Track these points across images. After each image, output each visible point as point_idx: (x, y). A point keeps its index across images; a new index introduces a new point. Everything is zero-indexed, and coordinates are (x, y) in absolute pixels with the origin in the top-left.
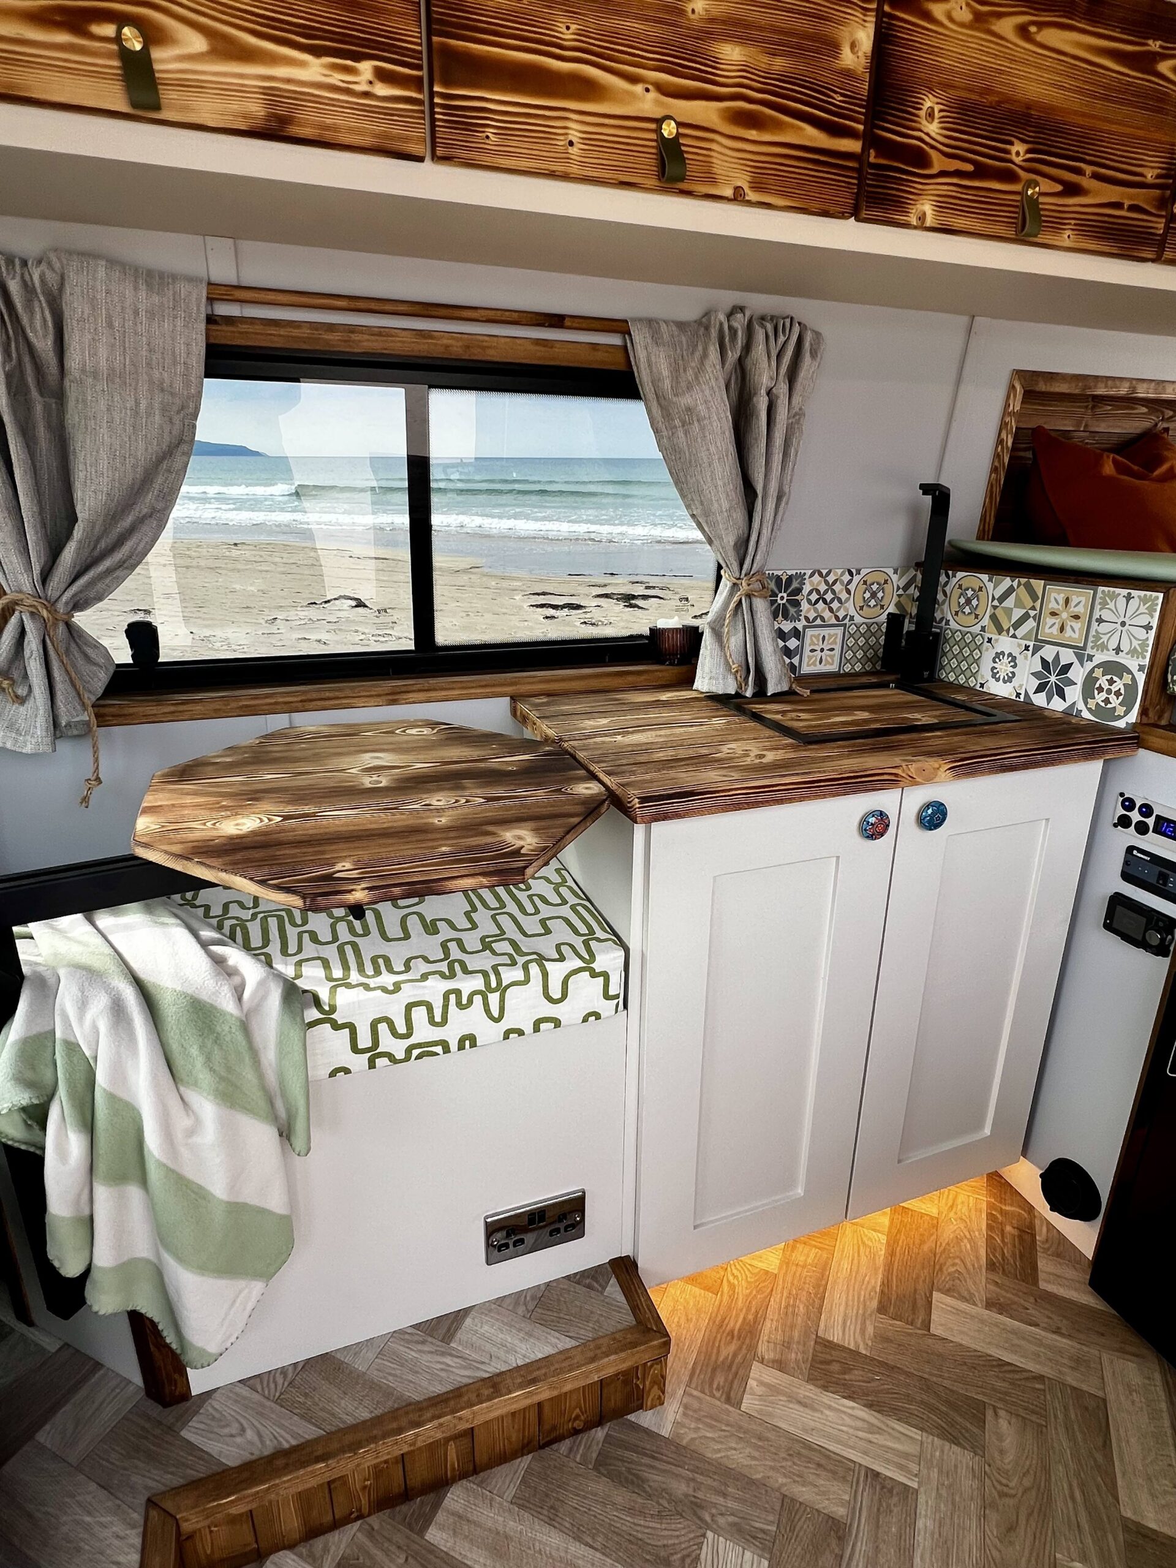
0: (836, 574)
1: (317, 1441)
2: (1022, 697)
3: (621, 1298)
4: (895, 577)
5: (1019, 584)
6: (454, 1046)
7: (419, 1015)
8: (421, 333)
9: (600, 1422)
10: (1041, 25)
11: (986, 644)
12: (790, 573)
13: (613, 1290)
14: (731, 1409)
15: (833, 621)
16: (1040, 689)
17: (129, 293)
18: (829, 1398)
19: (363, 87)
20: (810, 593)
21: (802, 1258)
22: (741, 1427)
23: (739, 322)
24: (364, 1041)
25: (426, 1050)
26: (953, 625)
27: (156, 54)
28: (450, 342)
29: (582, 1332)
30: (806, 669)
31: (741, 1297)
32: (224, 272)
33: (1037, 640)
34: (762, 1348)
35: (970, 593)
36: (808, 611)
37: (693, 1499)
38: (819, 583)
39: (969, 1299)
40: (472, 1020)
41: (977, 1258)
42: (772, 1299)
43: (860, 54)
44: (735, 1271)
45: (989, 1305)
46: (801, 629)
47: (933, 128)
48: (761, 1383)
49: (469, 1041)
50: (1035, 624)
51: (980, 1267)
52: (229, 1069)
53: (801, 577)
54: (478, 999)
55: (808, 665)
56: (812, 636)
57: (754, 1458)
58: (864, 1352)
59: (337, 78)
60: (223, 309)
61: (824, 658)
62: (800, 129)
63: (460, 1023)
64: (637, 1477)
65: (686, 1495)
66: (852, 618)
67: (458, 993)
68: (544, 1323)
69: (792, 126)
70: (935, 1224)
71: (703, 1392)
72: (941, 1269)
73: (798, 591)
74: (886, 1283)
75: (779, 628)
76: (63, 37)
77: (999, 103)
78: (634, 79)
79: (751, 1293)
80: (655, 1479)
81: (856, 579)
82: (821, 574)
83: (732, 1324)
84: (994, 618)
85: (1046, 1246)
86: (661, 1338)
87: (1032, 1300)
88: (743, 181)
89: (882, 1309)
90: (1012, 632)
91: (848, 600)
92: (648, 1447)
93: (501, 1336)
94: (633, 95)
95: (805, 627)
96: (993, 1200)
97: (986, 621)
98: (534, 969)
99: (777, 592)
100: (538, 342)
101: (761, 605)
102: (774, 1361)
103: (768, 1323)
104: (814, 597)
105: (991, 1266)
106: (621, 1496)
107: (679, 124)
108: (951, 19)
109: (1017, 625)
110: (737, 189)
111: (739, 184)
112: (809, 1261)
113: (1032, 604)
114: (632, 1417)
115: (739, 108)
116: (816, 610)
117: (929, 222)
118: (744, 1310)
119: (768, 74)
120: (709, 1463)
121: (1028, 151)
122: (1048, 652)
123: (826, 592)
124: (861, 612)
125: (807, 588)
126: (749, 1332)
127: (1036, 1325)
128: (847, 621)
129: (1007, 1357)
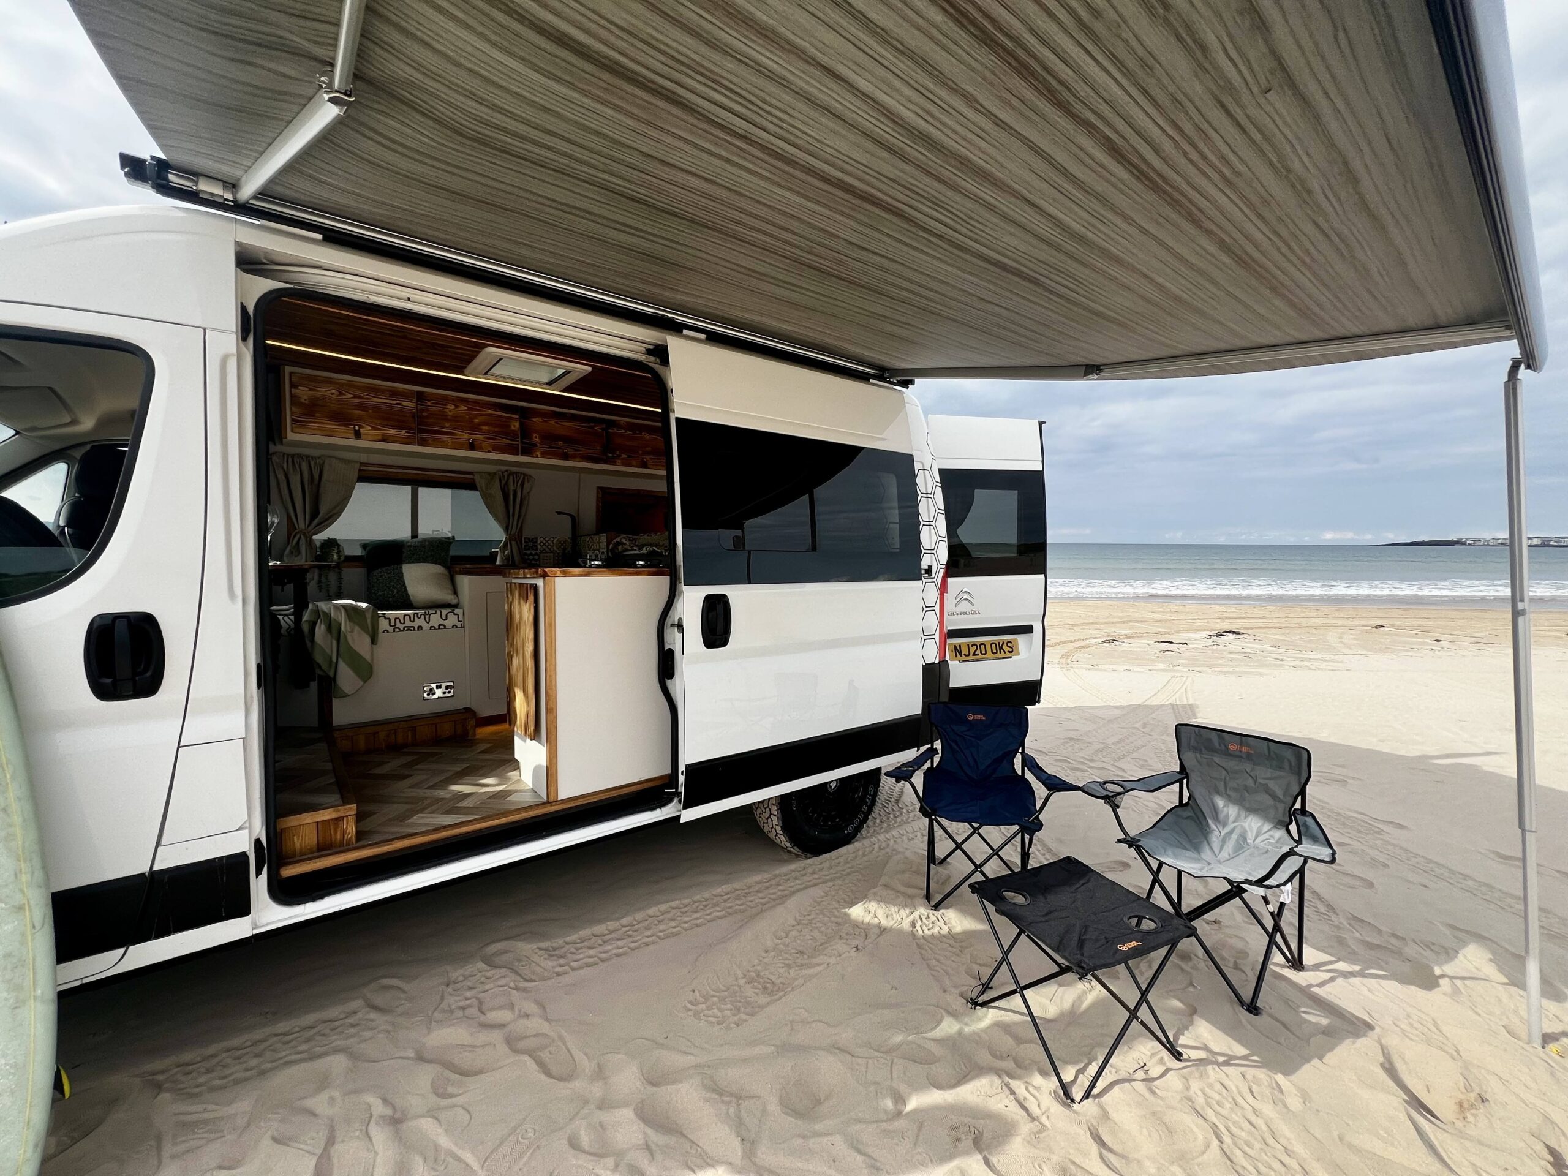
0: (548, 538)
7: (407, 618)
8: (416, 474)
12: (532, 537)
15: (550, 551)
17: (341, 464)
19: (403, 434)
23: (506, 474)
24: (393, 624)
25: (409, 629)
27: (361, 430)
32: (365, 461)
36: (540, 548)
43: (517, 428)
47: (537, 440)
53: (537, 539)
59: (397, 433)
60: (362, 468)
62: (503, 440)
75: (531, 553)
76: (343, 428)
77: (553, 435)
78: (463, 432)
81: (555, 540)
82: (543, 538)
91: (553, 546)
94: (463, 435)
95: (540, 553)
98: (438, 612)
99: (529, 542)
100: (448, 477)
101: (514, 543)
104: (542, 544)
107: (474, 439)
111: (489, 449)
115: (488, 437)
117: (539, 456)
119: (494, 431)
121: (564, 443)
123: (545, 543)
125: (538, 542)
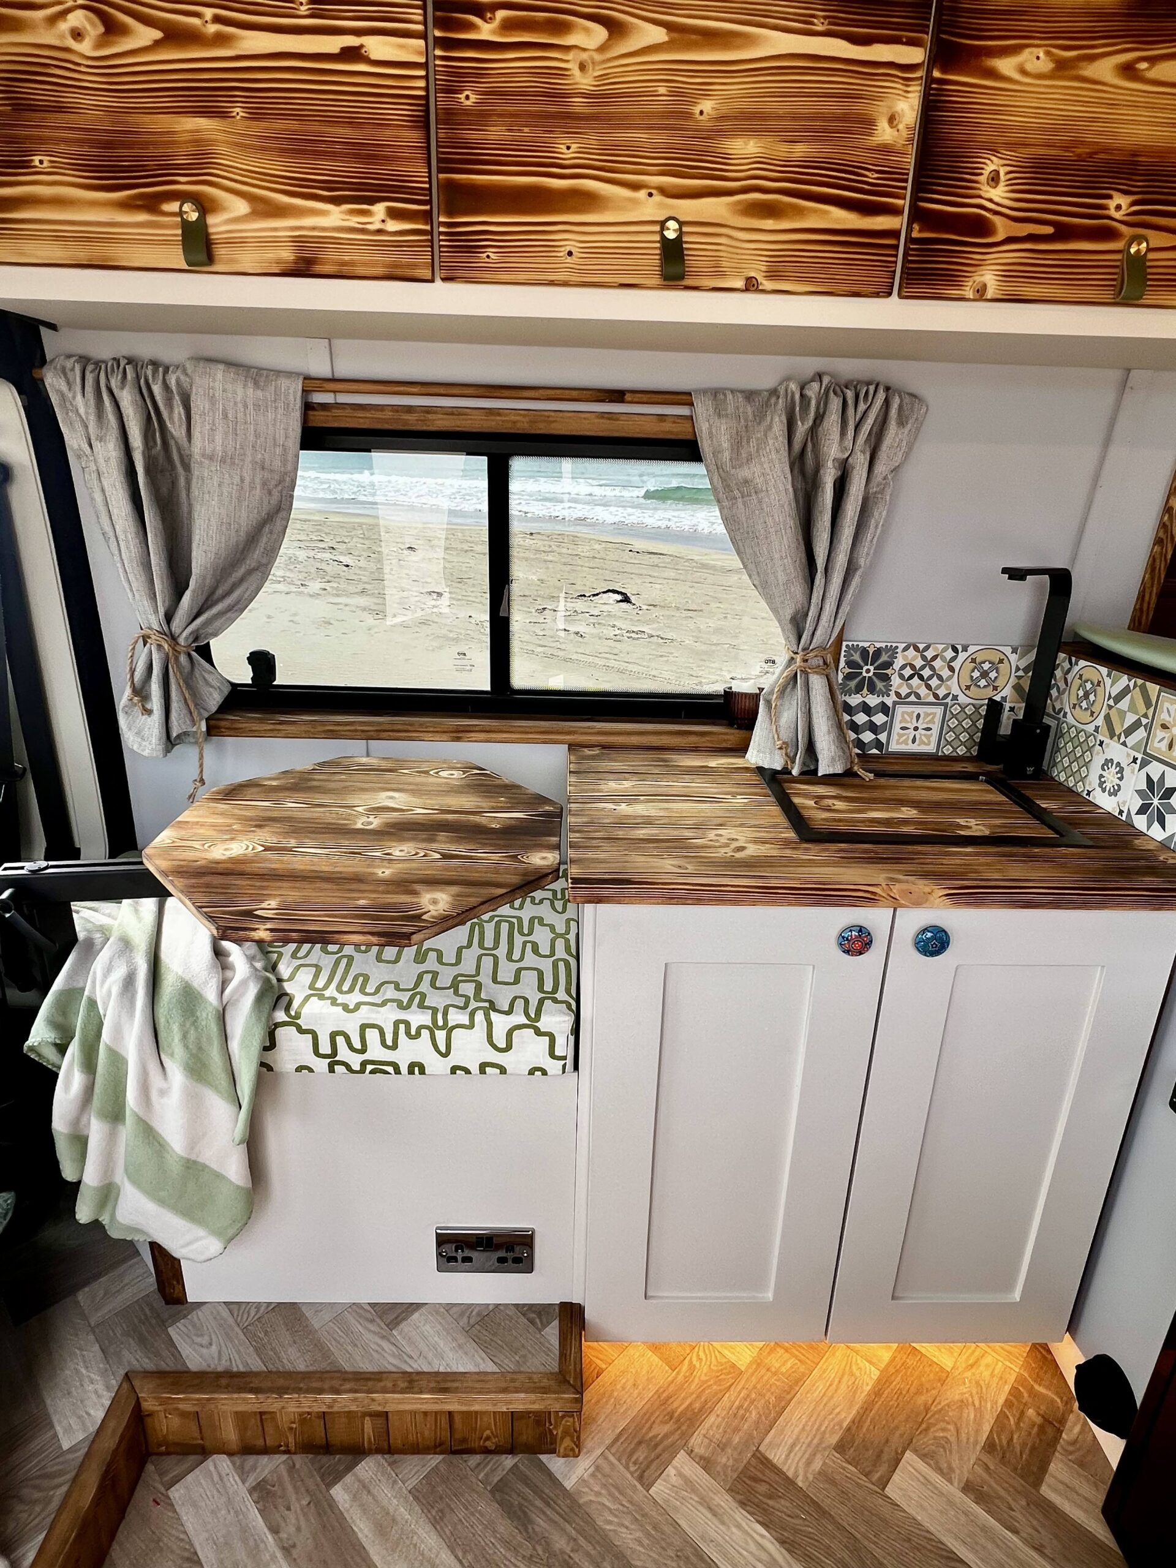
0: (936, 649)
1: (257, 1374)
2: (1124, 815)
3: (555, 1342)
4: (1013, 658)
5: (1135, 686)
6: (404, 1069)
7: (372, 1036)
8: (490, 411)
9: (511, 1451)
10: (1153, 60)
11: (1098, 748)
12: (878, 645)
13: (552, 1332)
14: (639, 1486)
15: (931, 699)
16: (1142, 810)
17: (240, 391)
18: (741, 1516)
19: (377, 226)
20: (903, 667)
21: (777, 1365)
22: (642, 1509)
24: (325, 1048)
25: (379, 1068)
26: (1070, 719)
27: (211, 220)
28: (518, 418)
29: (506, 1361)
30: (894, 747)
31: (696, 1381)
32: (320, 367)
33: (1145, 753)
34: (697, 1441)
35: (1089, 686)
36: (900, 686)
37: (567, 1558)
38: (915, 658)
39: (946, 1474)
40: (418, 1050)
41: (977, 1431)
42: (727, 1395)
43: (901, 127)
44: (701, 1354)
45: (968, 1488)
46: (890, 705)
47: (999, 194)
48: (680, 1474)
49: (417, 1068)
50: (1145, 735)
51: (976, 1443)
52: (200, 1048)
53: (893, 651)
54: (425, 1033)
55: (898, 743)
56: (903, 713)
57: (641, 1544)
58: (800, 1484)
59: (354, 221)
60: (319, 398)
61: (917, 737)
62: (826, 212)
63: (407, 1052)
64: (525, 1513)
65: (563, 1552)
66: (955, 698)
67: (407, 1024)
68: (478, 1341)
69: (815, 211)
70: (943, 1377)
71: (619, 1460)
72: (927, 1430)
73: (888, 665)
74: (857, 1422)
75: (864, 702)
76: (142, 217)
77: (1091, 155)
78: (635, 187)
79: (707, 1381)
80: (541, 1523)
81: (962, 656)
82: (916, 649)
83: (675, 1405)
84: (1107, 718)
85: (1071, 1448)
86: (574, 1393)
87: (1024, 1503)
88: (757, 271)
89: (840, 1447)
90: (1123, 739)
91: (950, 678)
92: (547, 1491)
93: (436, 1339)
94: (634, 202)
95: (895, 703)
96: (1026, 1375)
97: (1100, 721)
98: (479, 1017)
99: (862, 664)
100: (602, 415)
101: (818, 684)
102: (701, 1458)
103: (712, 1419)
104: (908, 672)
105: (990, 1447)
106: (505, 1527)
107: (681, 224)
108: (1023, 72)
109: (1129, 732)
110: (749, 279)
111: (752, 274)
112: (783, 1370)
113: (1144, 711)
114: (544, 1458)
115: (752, 199)
116: (909, 686)
117: (990, 294)
118: (694, 1396)
119: (787, 162)
120: (596, 1530)
121: (1133, 204)
122: (1155, 770)
123: (923, 668)
124: (967, 692)
125: (898, 663)
126: (690, 1420)
127: (1015, 1532)
128: (948, 700)
129: (963, 1552)
